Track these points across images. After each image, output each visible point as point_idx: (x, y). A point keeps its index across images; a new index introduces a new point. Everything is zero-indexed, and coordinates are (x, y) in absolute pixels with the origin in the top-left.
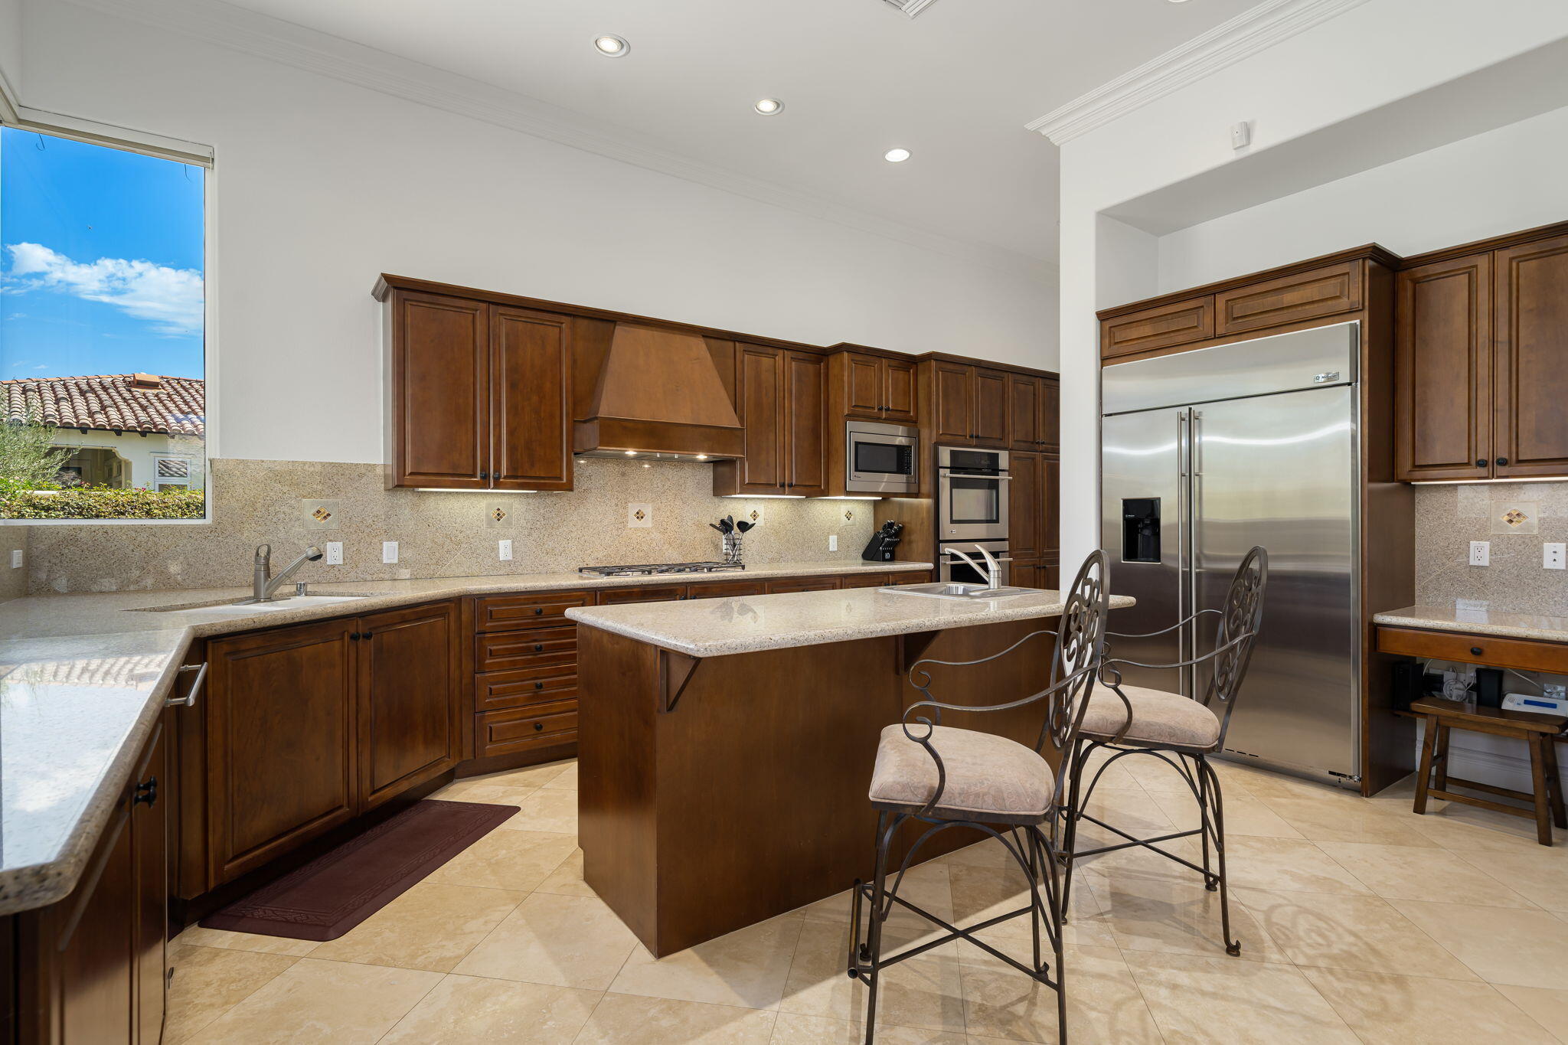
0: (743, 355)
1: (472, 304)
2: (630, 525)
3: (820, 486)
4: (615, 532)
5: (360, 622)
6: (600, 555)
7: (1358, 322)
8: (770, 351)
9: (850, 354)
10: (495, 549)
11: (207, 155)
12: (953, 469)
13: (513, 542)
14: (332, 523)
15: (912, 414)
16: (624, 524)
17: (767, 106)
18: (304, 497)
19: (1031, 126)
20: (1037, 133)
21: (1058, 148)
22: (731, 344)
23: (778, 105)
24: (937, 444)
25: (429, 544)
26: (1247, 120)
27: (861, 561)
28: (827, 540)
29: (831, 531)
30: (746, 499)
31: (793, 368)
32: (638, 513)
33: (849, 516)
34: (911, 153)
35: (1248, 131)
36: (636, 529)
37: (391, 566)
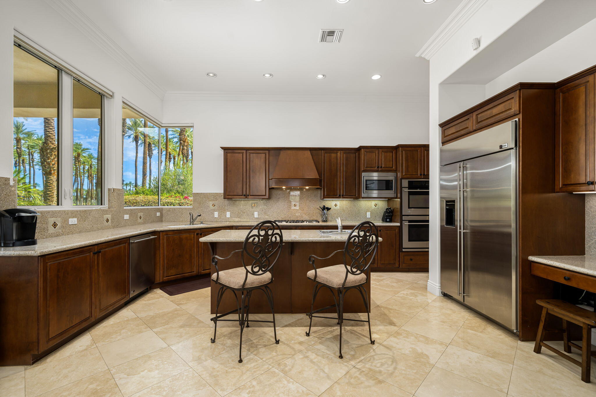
0: (325, 155)
1: (242, 151)
2: (292, 208)
3: (356, 195)
4: (287, 210)
5: (199, 231)
6: (283, 217)
7: (517, 119)
8: (335, 151)
9: (364, 149)
10: (253, 214)
11: (192, 125)
12: (409, 188)
13: (258, 213)
14: (216, 207)
15: (394, 168)
16: (290, 208)
17: (320, 76)
18: (210, 201)
19: (417, 55)
20: (420, 57)
21: (429, 61)
22: (321, 151)
23: (324, 76)
24: (401, 179)
25: (237, 213)
26: (478, 37)
27: (381, 222)
28: (366, 214)
29: (367, 211)
30: (332, 200)
31: (344, 156)
32: (294, 205)
33: (376, 205)
34: (381, 76)
35: (479, 42)
36: (294, 209)
37: (228, 218)
